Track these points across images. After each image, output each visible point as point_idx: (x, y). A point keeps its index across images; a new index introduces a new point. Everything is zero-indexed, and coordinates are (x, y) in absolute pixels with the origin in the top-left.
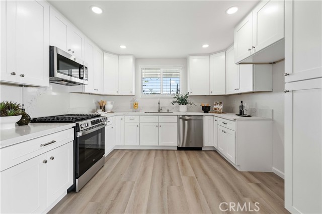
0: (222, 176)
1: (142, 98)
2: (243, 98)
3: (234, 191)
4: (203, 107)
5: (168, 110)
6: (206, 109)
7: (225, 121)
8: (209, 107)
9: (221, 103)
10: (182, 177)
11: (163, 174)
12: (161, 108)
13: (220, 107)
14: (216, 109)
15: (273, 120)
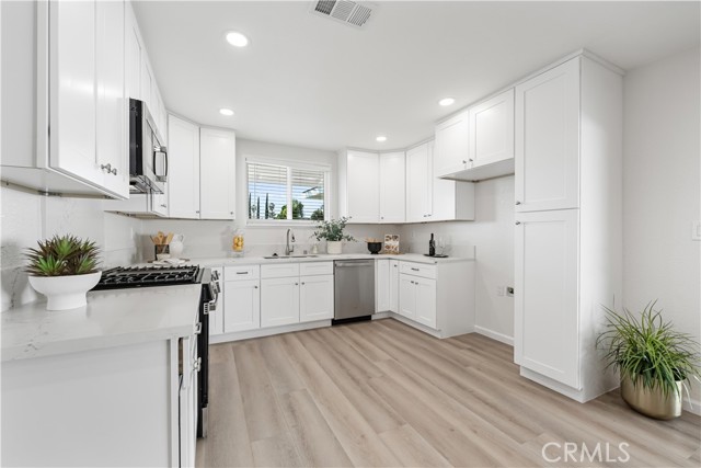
0: (425, 349)
1: (249, 228)
2: (433, 229)
3: (452, 364)
4: (369, 244)
5: (305, 252)
6: (375, 248)
7: (416, 266)
8: (380, 244)
9: (396, 237)
10: (376, 364)
11: (342, 366)
12: (291, 248)
13: (395, 244)
14: (388, 247)
15: (475, 260)
